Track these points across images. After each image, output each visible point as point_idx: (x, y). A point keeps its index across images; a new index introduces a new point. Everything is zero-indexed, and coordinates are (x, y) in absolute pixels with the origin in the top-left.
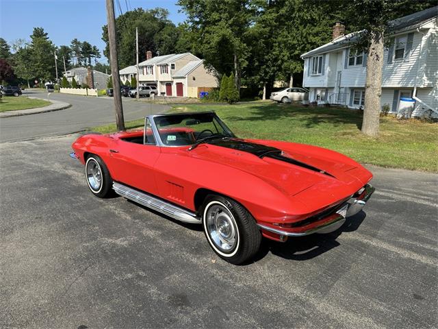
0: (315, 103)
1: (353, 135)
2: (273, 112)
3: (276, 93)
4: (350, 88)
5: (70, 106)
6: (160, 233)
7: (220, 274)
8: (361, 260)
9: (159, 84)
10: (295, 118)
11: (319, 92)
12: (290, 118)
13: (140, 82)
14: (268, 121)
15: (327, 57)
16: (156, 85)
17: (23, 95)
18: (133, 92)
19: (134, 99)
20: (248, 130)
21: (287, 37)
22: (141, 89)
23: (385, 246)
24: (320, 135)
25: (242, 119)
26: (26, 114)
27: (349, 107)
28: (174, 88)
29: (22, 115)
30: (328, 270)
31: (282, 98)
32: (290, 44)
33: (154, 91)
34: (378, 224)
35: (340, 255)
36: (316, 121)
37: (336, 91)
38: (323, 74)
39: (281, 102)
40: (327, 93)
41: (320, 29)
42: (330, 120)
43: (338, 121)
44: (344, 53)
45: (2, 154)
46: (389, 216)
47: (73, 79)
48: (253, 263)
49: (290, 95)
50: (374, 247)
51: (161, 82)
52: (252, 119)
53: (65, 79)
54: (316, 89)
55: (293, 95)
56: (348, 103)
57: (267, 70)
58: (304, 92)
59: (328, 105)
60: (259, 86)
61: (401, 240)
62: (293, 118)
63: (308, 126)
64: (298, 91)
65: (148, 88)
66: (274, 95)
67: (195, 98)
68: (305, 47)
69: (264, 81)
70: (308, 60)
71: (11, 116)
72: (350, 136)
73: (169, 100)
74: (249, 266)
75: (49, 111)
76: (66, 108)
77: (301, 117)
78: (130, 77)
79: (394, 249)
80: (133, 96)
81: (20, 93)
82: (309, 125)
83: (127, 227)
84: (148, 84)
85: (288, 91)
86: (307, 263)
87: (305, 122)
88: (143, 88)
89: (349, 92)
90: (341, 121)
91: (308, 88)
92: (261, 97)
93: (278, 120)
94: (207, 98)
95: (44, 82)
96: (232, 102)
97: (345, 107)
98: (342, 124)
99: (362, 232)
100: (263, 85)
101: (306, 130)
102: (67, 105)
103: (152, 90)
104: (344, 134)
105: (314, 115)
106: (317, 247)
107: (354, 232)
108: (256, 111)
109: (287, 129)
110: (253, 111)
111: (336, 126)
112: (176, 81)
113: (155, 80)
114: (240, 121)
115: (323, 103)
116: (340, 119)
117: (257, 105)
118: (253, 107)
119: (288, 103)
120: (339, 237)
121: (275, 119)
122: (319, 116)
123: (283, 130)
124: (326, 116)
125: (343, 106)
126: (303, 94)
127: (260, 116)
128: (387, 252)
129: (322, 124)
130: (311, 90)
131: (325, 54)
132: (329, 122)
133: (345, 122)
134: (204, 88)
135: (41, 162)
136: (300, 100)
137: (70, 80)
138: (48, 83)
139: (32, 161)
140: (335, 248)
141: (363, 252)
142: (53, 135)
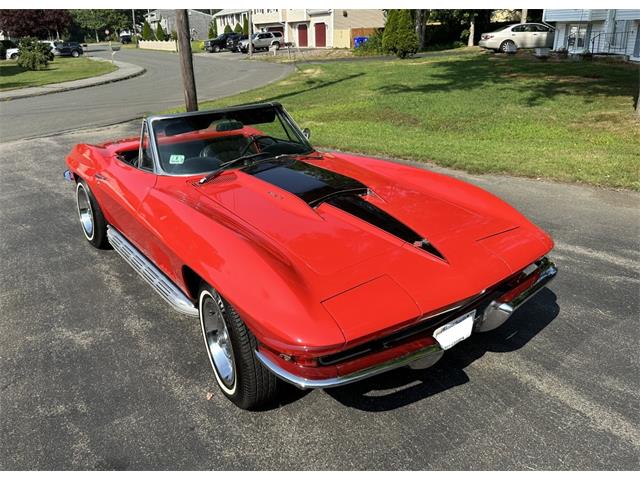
0: (564, 52)
1: (615, 122)
2: (474, 72)
3: (490, 34)
4: (636, 21)
5: (145, 71)
6: (151, 326)
7: (208, 424)
8: (496, 424)
9: (286, 27)
10: (511, 85)
11: (574, 30)
12: (500, 85)
13: (258, 26)
14: (456, 93)
16: (282, 29)
17: (85, 54)
18: (245, 43)
19: (245, 55)
20: (412, 112)
22: (257, 38)
23: (565, 394)
24: (549, 121)
25: (408, 90)
26: (73, 89)
27: (632, 58)
28: (311, 32)
29: (66, 90)
30: (417, 440)
31: (503, 44)
33: (279, 39)
34: (575, 339)
35: (457, 407)
36: (550, 91)
37: (607, 28)
39: (500, 50)
40: (589, 32)
42: (580, 88)
43: (597, 91)
45: (5, 161)
46: (611, 318)
47: (159, 25)
48: (278, 407)
49: (518, 37)
50: (540, 395)
51: (292, 24)
52: (426, 89)
53: (148, 25)
54: (568, 25)
55: (525, 38)
56: (630, 50)
58: (547, 30)
59: (588, 56)
60: (462, 22)
61: (609, 382)
62: (507, 85)
63: (531, 102)
64: (534, 29)
65: (268, 36)
66: (486, 38)
67: (346, 48)
69: (471, 13)
71: (51, 93)
72: (609, 124)
73: (299, 55)
74: (266, 415)
75: (107, 82)
76: (135, 76)
77: (524, 82)
78: (242, 18)
79: (581, 403)
80: (245, 51)
81: (81, 52)
82: (533, 99)
83: (107, 310)
84: (270, 29)
85: (513, 30)
86: (380, 418)
87: (528, 94)
88: (262, 36)
89: (634, 29)
90: (602, 91)
91: (553, 23)
92: (465, 41)
93: (477, 90)
94: (366, 49)
95: (119, 32)
96: (404, 55)
97: (625, 59)
98: (603, 96)
99: (528, 357)
100: (469, 20)
101: (526, 110)
102: (138, 69)
103: (274, 39)
104: (600, 118)
105: (550, 79)
106: (418, 382)
107: (513, 354)
108: (441, 71)
109: (487, 109)
110: (435, 71)
111: (587, 102)
112: (315, 20)
113: (280, 21)
114: (404, 94)
115: (580, 51)
116: (600, 87)
117: (451, 59)
118: (440, 64)
119: (511, 53)
120: (476, 363)
121: (470, 87)
122: (561, 81)
123: (479, 111)
124: (576, 79)
125: (619, 57)
126: (544, 35)
127: (445, 82)
128: (564, 409)
129: (562, 97)
130: (559, 27)
132: (578, 93)
133: (609, 93)
134: (362, 29)
135: (49, 176)
136: (538, 45)
137: (154, 27)
138: (124, 34)
139: (37, 174)
140: (455, 388)
141: (509, 403)
142: (91, 127)
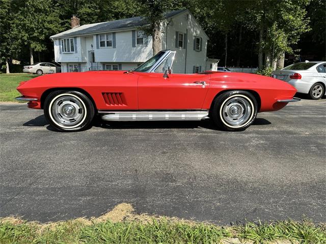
15: (78, 40)
21: (23, 20)
31: (37, 71)
32: (28, 26)
37: (88, 65)
38: (76, 52)
40: (79, 67)
41: (53, 19)
44: (95, 38)
55: (46, 69)
57: (8, 47)
68: (42, 31)
69: (6, 57)
70: (57, 41)
85: (40, 65)
89: (101, 65)
92: (5, 71)
100: (5, 60)
130: (63, 64)
131: (75, 37)
136: (52, 72)
